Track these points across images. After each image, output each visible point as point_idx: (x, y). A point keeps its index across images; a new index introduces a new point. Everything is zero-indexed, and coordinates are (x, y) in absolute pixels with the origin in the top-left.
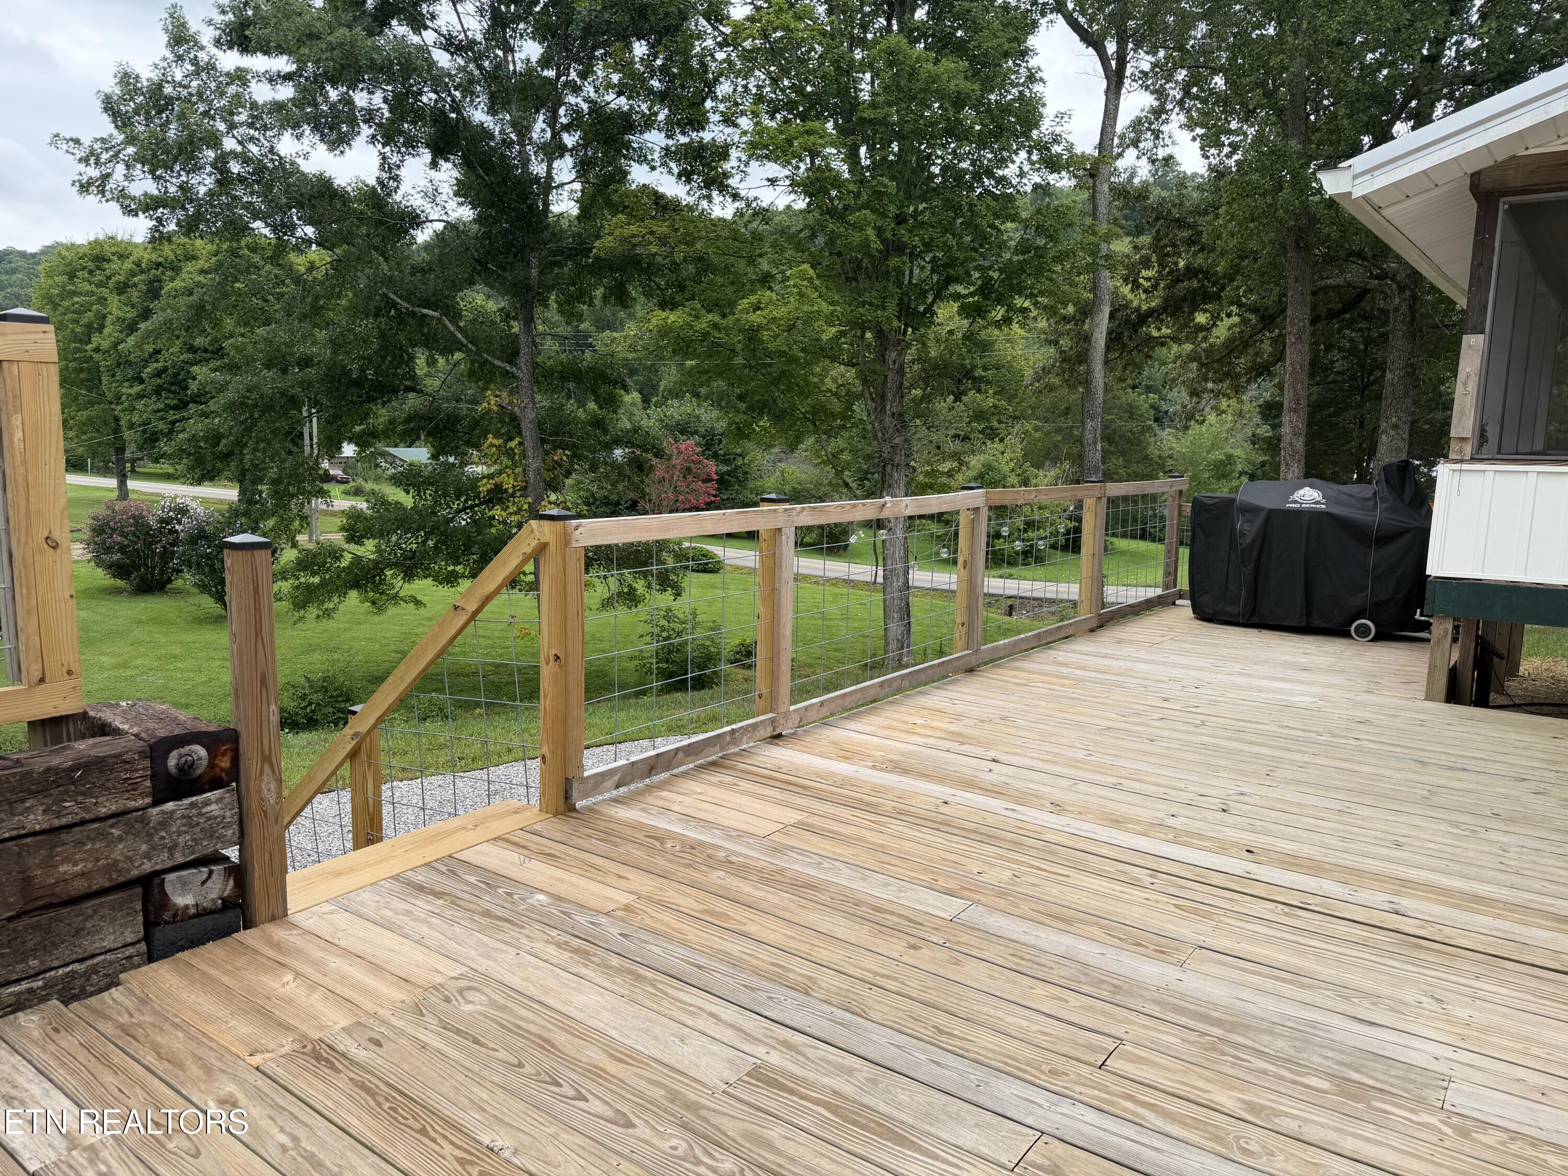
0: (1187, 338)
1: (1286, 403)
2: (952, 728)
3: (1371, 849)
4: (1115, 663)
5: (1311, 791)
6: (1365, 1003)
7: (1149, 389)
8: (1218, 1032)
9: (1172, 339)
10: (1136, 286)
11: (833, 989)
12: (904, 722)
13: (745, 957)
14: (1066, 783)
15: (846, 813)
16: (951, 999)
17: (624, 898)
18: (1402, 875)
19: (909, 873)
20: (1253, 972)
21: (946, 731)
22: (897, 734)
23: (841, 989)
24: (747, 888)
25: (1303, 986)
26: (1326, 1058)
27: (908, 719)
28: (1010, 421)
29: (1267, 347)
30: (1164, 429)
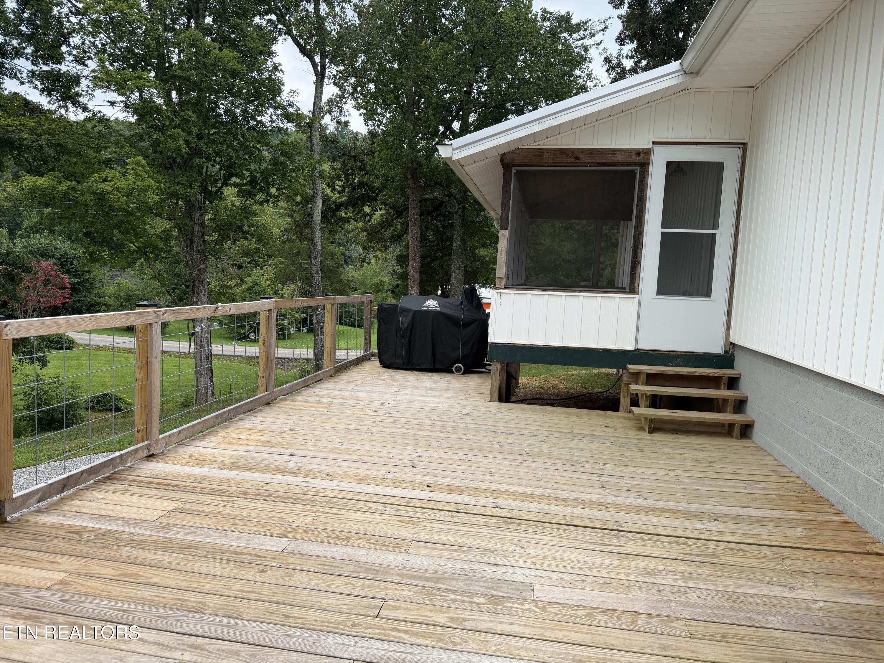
0: (361, 219)
1: (410, 255)
2: (263, 439)
3: (481, 477)
4: (347, 393)
5: (450, 451)
6: (492, 555)
7: (340, 244)
8: (430, 584)
9: (353, 219)
10: (334, 190)
11: (218, 606)
12: (233, 438)
13: (155, 598)
14: (332, 462)
15: (206, 499)
16: (290, 597)
17: (59, 576)
18: (497, 488)
19: (252, 528)
20: (441, 549)
21: (260, 441)
22: (230, 446)
23: (223, 605)
24: (148, 555)
25: (464, 552)
26: (481, 586)
27: (235, 436)
28: (266, 257)
29: (398, 227)
30: (348, 266)
